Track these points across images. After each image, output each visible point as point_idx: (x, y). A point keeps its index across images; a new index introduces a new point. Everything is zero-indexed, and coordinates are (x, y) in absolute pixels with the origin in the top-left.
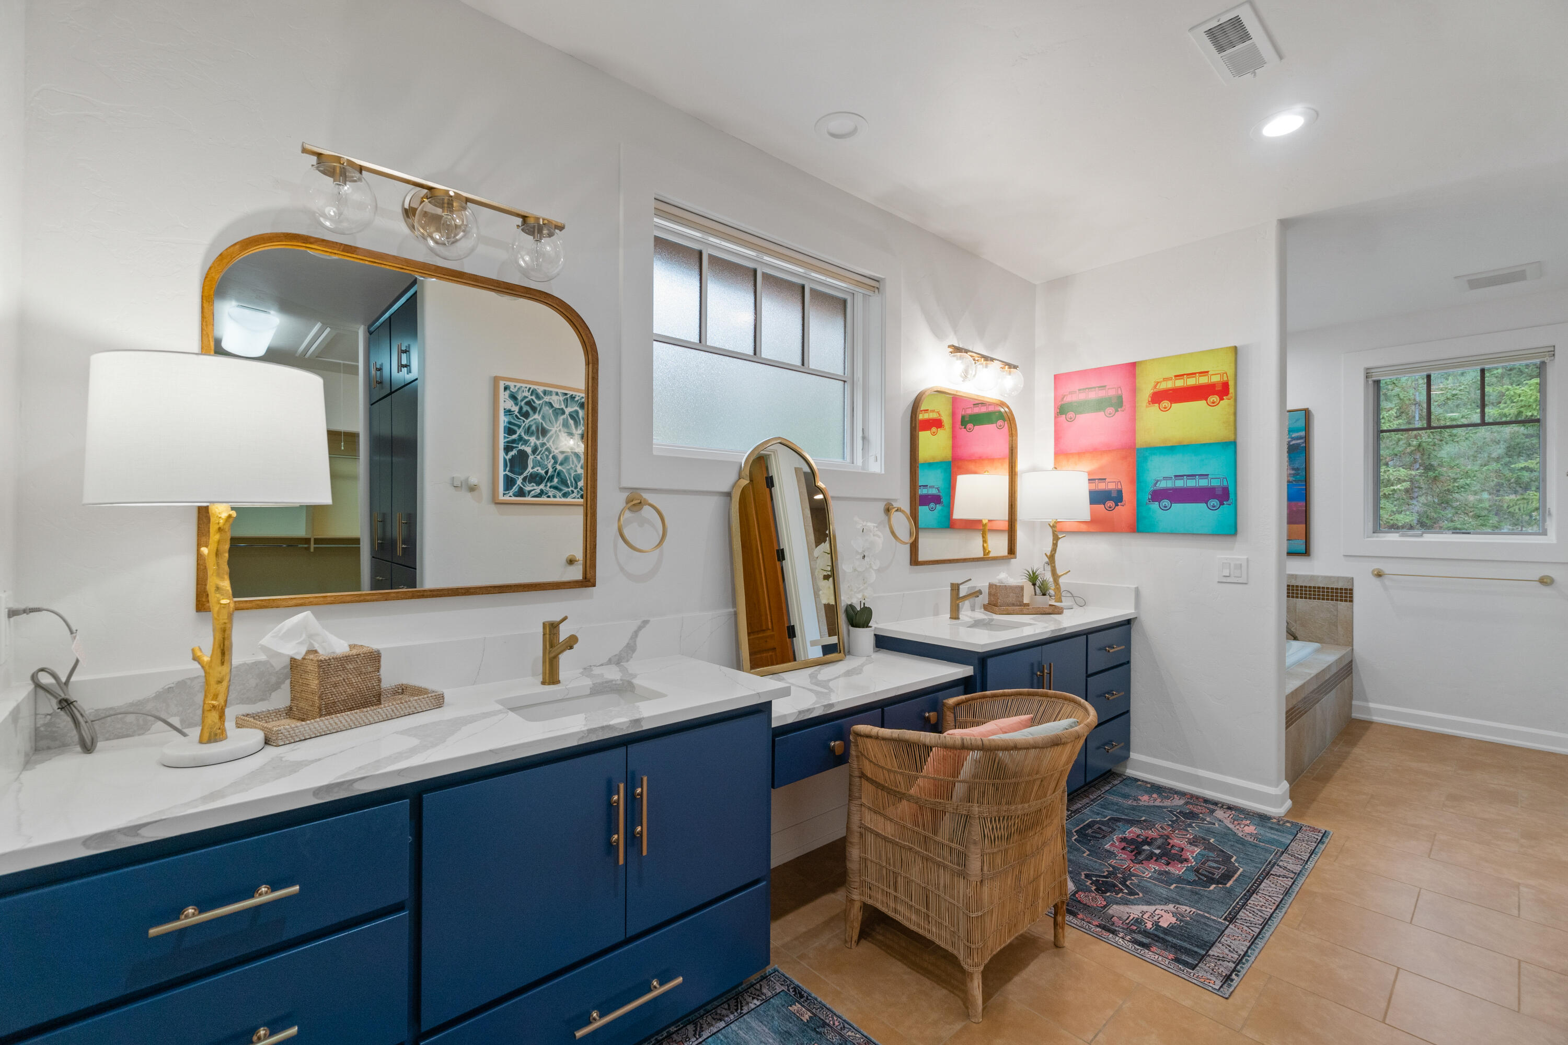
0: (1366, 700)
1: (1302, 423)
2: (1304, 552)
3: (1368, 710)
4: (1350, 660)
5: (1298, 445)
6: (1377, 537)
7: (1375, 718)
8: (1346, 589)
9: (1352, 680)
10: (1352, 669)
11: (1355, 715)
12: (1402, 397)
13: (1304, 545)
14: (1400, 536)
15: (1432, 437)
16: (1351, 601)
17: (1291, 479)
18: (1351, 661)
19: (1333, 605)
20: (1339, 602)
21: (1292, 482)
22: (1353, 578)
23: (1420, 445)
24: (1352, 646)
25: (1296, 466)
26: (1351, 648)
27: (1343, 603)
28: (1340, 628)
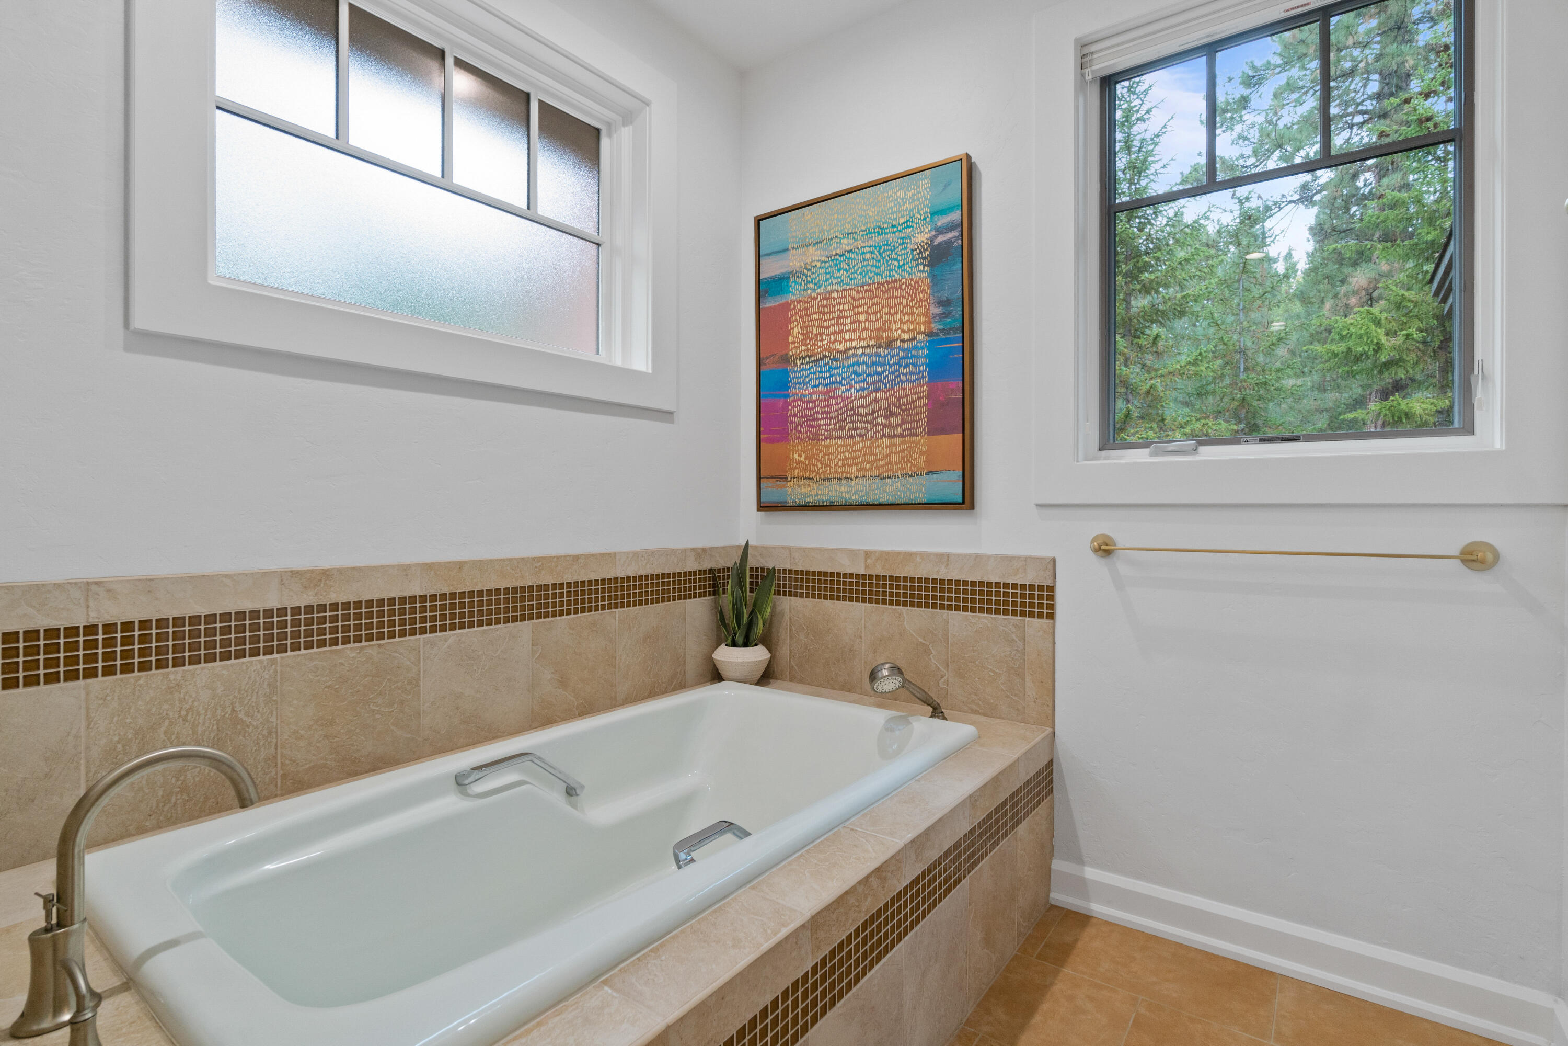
0: (1079, 860)
1: (954, 193)
2: (960, 500)
3: (1081, 886)
4: (1044, 762)
5: (949, 243)
6: (1106, 458)
7: (1098, 909)
8: (1041, 588)
9: (1052, 808)
10: (1051, 781)
11: (1059, 897)
12: (1225, 341)
13: (960, 483)
14: (1151, 455)
15: (1256, 389)
16: (1051, 616)
17: (935, 327)
18: (1051, 763)
19: (1016, 626)
20: (1027, 619)
21: (937, 334)
22: (1054, 560)
23: (1244, 399)
24: (1053, 726)
25: (945, 295)
26: (1049, 730)
27: (1036, 621)
28: (1028, 683)
